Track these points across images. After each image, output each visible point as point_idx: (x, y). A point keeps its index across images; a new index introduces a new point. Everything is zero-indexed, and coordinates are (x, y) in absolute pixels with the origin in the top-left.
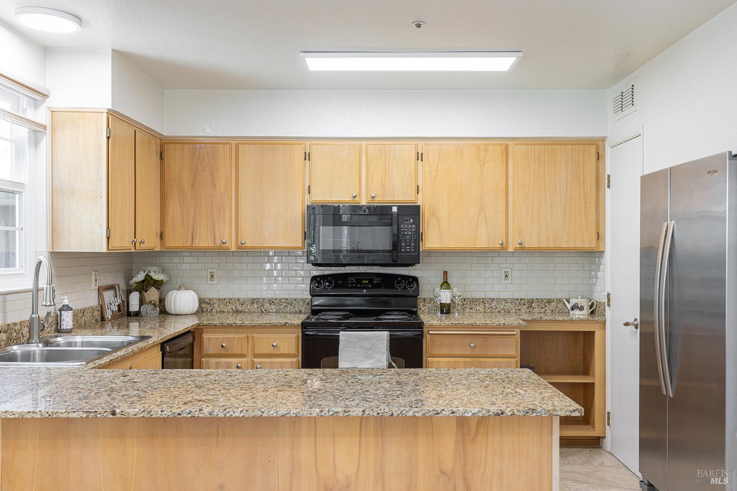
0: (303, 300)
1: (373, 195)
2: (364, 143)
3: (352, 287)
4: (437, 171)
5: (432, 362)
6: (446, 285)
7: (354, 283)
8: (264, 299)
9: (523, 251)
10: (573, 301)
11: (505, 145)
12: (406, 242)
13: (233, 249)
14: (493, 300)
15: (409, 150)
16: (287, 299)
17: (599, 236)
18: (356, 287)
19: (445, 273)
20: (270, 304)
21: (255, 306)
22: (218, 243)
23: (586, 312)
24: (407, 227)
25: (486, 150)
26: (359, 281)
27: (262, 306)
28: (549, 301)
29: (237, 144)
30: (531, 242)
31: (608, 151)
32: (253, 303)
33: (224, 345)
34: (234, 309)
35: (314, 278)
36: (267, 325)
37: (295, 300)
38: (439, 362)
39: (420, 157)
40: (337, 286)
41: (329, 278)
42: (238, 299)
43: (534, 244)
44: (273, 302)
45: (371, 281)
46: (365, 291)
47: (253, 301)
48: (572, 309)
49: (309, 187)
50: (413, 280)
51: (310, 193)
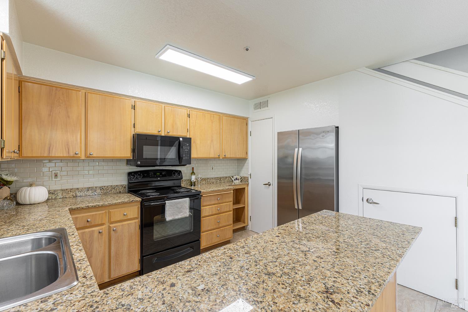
0: (122, 186)
1: (169, 131)
2: (163, 105)
3: (152, 177)
4: (196, 123)
5: (204, 209)
6: (193, 173)
7: (153, 175)
8: (96, 187)
9: (225, 158)
10: (235, 177)
11: (221, 115)
12: (185, 155)
13: (83, 157)
14: (208, 178)
15: (185, 112)
16: (111, 186)
17: (247, 153)
18: (154, 177)
19: (193, 168)
20: (101, 190)
22: (72, 154)
23: (239, 181)
24: (185, 149)
25: (214, 117)
26: (155, 174)
28: (226, 177)
29: (88, 92)
30: (228, 156)
31: (250, 122)
32: (88, 190)
33: (89, 220)
34: (74, 195)
35: (130, 174)
36: (120, 203)
37: (117, 186)
38: (206, 208)
39: (189, 116)
40: (144, 177)
41: (140, 173)
42: (78, 189)
43: (229, 156)
44: (103, 188)
45: (161, 174)
46: (159, 178)
48: (235, 180)
49: (134, 124)
50: (179, 172)
51: (134, 127)
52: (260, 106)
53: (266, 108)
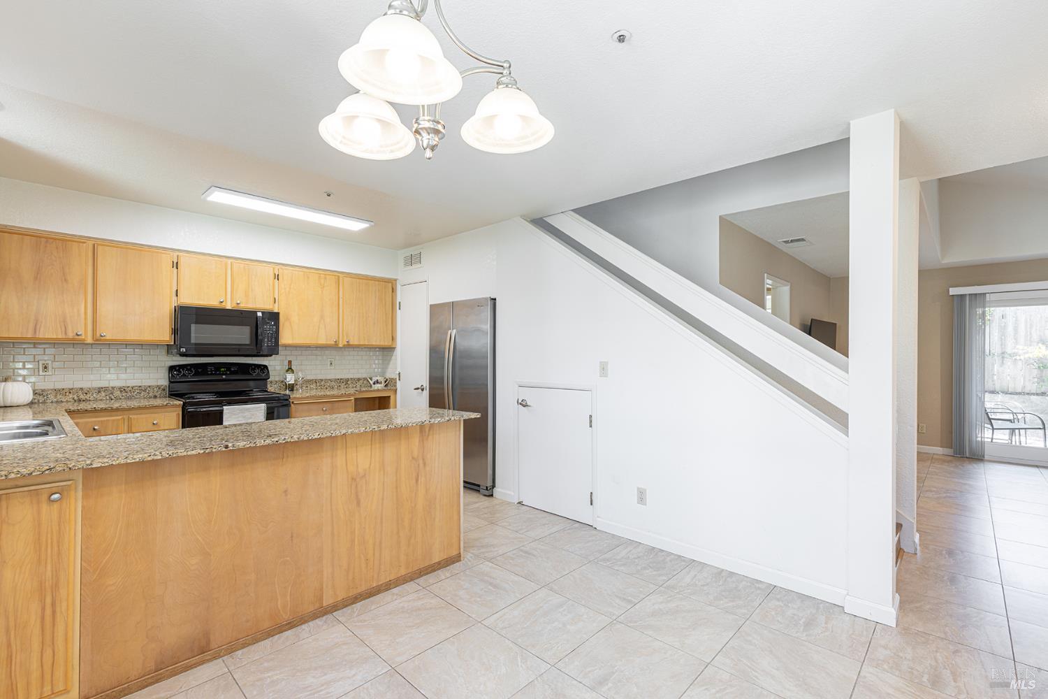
0: (159, 387)
1: (239, 302)
2: (229, 261)
3: (212, 374)
4: (290, 288)
6: (290, 370)
7: (213, 371)
8: (113, 388)
9: (349, 346)
10: (375, 379)
11: (338, 276)
12: (268, 339)
13: (89, 340)
14: (322, 380)
15: (270, 272)
17: (393, 339)
18: (215, 374)
19: (290, 362)
20: (121, 391)
21: (103, 394)
22: (71, 335)
23: (383, 385)
24: (268, 328)
25: (325, 278)
26: (216, 369)
27: (112, 393)
28: (359, 379)
29: (96, 246)
30: (354, 341)
31: (399, 287)
32: (99, 392)
33: (96, 428)
34: (76, 398)
35: (172, 368)
36: (147, 406)
37: (149, 387)
39: (277, 277)
40: (196, 374)
41: (189, 368)
42: (82, 389)
43: (356, 343)
45: (230, 369)
46: (224, 377)
47: (99, 390)
48: (374, 384)
49: (177, 290)
50: (264, 368)
51: (177, 296)
52: (412, 260)
53: (419, 265)
